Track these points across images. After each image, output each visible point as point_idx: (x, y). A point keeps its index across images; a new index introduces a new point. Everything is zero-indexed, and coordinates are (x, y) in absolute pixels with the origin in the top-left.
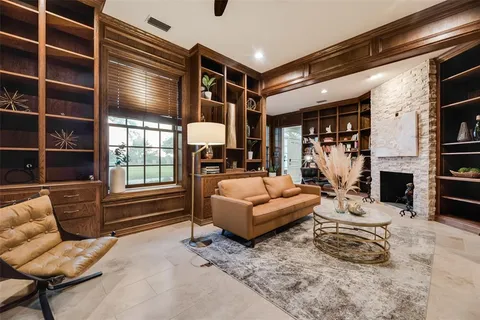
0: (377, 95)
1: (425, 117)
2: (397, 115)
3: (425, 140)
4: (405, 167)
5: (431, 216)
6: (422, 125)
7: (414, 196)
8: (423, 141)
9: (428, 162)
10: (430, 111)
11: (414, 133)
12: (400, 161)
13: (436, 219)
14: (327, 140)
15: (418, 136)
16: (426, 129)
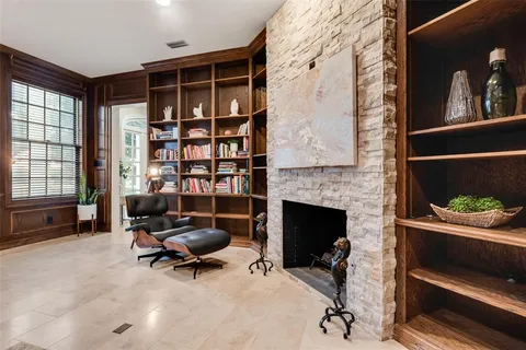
0: (276, 31)
1: (374, 57)
2: (312, 66)
3: (375, 120)
4: (329, 193)
5: (386, 328)
6: (367, 83)
7: (349, 270)
8: (368, 123)
9: (382, 181)
10: (386, 41)
11: (350, 107)
12: (319, 178)
13: (398, 337)
14: (194, 134)
15: (359, 113)
16: (377, 89)
